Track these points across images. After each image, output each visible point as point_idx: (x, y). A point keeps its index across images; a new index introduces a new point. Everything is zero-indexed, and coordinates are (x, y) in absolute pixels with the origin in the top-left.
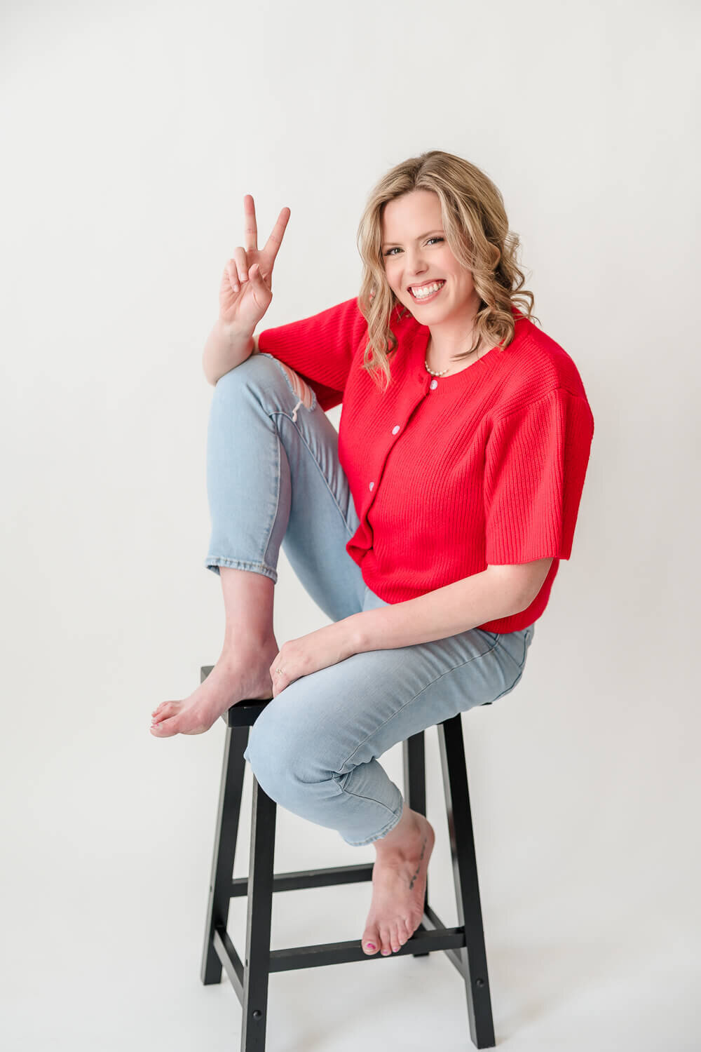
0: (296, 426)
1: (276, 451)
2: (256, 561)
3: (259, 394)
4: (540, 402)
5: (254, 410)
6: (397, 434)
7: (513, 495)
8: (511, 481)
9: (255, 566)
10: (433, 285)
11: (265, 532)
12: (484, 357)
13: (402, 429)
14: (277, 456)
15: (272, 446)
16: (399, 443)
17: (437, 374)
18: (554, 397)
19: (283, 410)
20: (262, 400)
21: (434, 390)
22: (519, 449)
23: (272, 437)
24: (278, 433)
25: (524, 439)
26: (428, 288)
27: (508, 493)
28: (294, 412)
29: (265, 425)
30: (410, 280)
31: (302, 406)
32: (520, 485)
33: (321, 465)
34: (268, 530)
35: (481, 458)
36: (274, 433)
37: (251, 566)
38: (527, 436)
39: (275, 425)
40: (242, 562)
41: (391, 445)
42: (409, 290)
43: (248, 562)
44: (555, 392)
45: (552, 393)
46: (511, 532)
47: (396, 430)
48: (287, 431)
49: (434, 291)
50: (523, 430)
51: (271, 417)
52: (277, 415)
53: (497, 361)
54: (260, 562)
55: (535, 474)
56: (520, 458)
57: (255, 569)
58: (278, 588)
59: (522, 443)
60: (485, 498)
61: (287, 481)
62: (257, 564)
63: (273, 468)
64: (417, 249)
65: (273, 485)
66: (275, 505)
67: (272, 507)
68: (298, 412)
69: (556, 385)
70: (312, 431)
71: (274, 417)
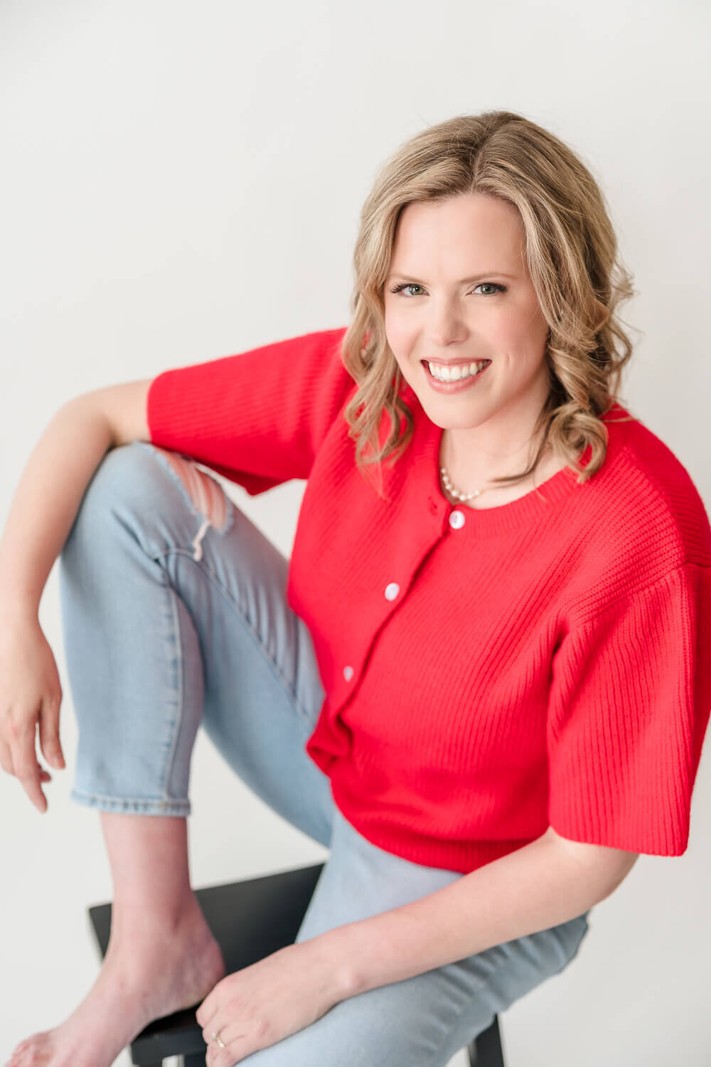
0: (202, 568)
1: (170, 617)
2: (152, 797)
3: (134, 525)
4: (652, 589)
5: (128, 554)
6: (394, 601)
7: (601, 739)
8: (599, 717)
9: (152, 805)
10: (469, 366)
11: (164, 749)
12: (547, 483)
13: (404, 592)
14: (172, 624)
15: (163, 610)
16: (397, 618)
17: (462, 498)
18: (678, 582)
19: (178, 546)
20: (140, 534)
21: (458, 530)
22: (614, 665)
23: (160, 595)
24: (173, 586)
25: (624, 651)
26: (461, 369)
27: (594, 734)
28: (196, 544)
29: (148, 575)
30: (428, 349)
31: (210, 530)
32: (613, 724)
33: (248, 618)
34: (168, 745)
35: (545, 675)
36: (164, 586)
37: (146, 806)
38: (629, 645)
39: (166, 572)
40: (131, 801)
41: (384, 617)
42: (425, 363)
43: (141, 801)
44: (679, 573)
45: (675, 573)
46: (596, 794)
47: (392, 592)
48: (187, 579)
49: (470, 375)
50: (620, 634)
51: (157, 561)
52: (167, 557)
53: (569, 494)
54: (160, 798)
55: (640, 706)
56: (616, 681)
57: (155, 811)
58: (193, 822)
59: (619, 657)
60: (550, 732)
61: (194, 659)
62: (156, 802)
63: (167, 646)
64: (454, 301)
65: (170, 672)
66: (176, 704)
67: (171, 708)
68: (204, 542)
69: (680, 559)
70: (230, 566)
71: (162, 560)
